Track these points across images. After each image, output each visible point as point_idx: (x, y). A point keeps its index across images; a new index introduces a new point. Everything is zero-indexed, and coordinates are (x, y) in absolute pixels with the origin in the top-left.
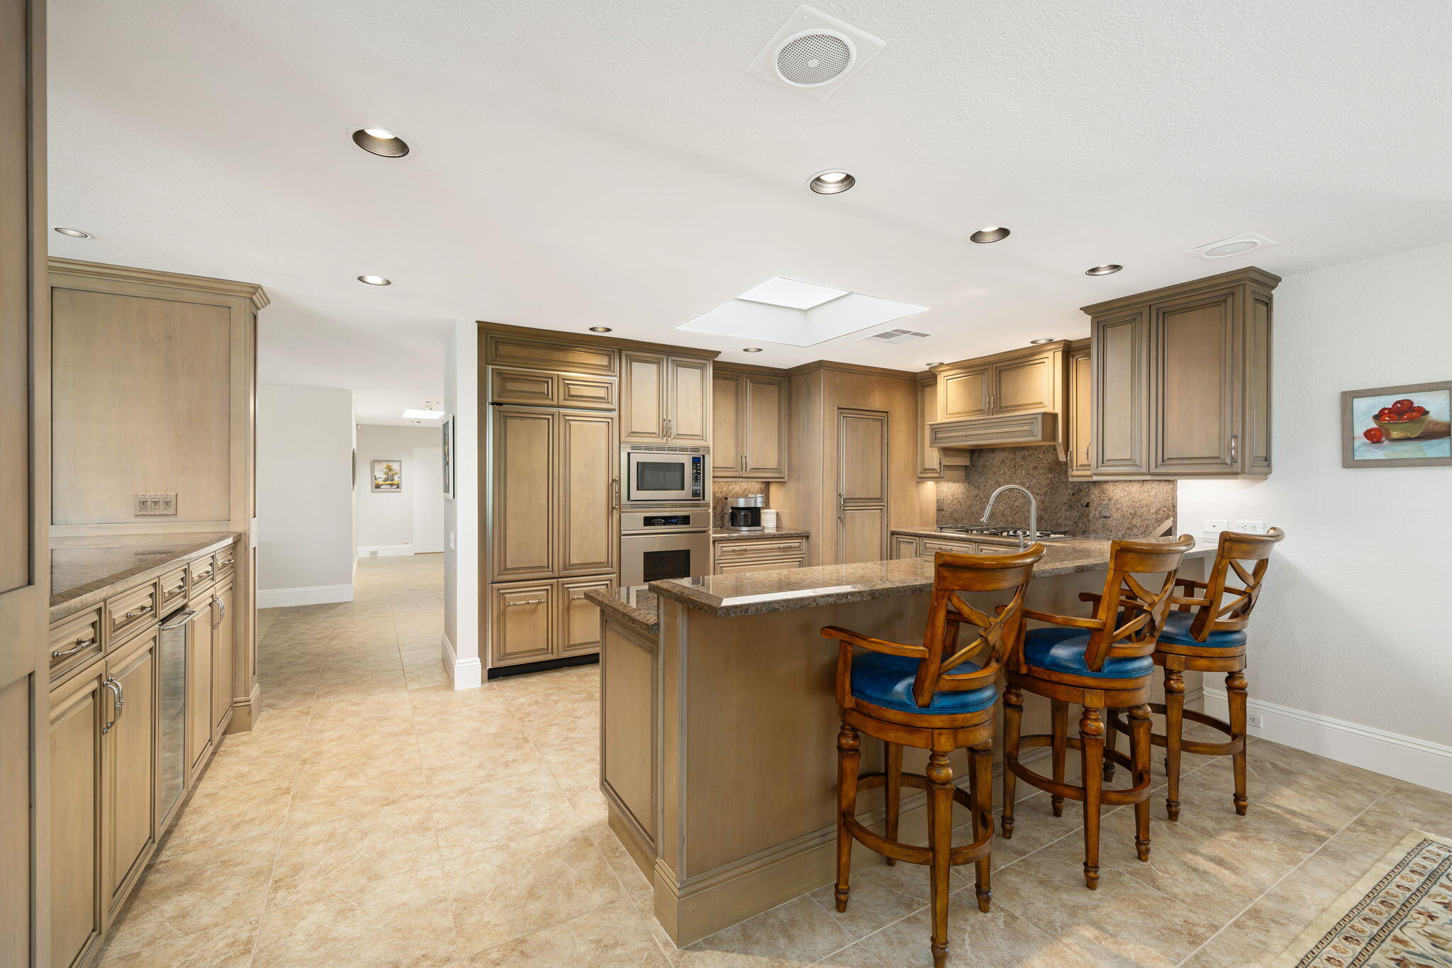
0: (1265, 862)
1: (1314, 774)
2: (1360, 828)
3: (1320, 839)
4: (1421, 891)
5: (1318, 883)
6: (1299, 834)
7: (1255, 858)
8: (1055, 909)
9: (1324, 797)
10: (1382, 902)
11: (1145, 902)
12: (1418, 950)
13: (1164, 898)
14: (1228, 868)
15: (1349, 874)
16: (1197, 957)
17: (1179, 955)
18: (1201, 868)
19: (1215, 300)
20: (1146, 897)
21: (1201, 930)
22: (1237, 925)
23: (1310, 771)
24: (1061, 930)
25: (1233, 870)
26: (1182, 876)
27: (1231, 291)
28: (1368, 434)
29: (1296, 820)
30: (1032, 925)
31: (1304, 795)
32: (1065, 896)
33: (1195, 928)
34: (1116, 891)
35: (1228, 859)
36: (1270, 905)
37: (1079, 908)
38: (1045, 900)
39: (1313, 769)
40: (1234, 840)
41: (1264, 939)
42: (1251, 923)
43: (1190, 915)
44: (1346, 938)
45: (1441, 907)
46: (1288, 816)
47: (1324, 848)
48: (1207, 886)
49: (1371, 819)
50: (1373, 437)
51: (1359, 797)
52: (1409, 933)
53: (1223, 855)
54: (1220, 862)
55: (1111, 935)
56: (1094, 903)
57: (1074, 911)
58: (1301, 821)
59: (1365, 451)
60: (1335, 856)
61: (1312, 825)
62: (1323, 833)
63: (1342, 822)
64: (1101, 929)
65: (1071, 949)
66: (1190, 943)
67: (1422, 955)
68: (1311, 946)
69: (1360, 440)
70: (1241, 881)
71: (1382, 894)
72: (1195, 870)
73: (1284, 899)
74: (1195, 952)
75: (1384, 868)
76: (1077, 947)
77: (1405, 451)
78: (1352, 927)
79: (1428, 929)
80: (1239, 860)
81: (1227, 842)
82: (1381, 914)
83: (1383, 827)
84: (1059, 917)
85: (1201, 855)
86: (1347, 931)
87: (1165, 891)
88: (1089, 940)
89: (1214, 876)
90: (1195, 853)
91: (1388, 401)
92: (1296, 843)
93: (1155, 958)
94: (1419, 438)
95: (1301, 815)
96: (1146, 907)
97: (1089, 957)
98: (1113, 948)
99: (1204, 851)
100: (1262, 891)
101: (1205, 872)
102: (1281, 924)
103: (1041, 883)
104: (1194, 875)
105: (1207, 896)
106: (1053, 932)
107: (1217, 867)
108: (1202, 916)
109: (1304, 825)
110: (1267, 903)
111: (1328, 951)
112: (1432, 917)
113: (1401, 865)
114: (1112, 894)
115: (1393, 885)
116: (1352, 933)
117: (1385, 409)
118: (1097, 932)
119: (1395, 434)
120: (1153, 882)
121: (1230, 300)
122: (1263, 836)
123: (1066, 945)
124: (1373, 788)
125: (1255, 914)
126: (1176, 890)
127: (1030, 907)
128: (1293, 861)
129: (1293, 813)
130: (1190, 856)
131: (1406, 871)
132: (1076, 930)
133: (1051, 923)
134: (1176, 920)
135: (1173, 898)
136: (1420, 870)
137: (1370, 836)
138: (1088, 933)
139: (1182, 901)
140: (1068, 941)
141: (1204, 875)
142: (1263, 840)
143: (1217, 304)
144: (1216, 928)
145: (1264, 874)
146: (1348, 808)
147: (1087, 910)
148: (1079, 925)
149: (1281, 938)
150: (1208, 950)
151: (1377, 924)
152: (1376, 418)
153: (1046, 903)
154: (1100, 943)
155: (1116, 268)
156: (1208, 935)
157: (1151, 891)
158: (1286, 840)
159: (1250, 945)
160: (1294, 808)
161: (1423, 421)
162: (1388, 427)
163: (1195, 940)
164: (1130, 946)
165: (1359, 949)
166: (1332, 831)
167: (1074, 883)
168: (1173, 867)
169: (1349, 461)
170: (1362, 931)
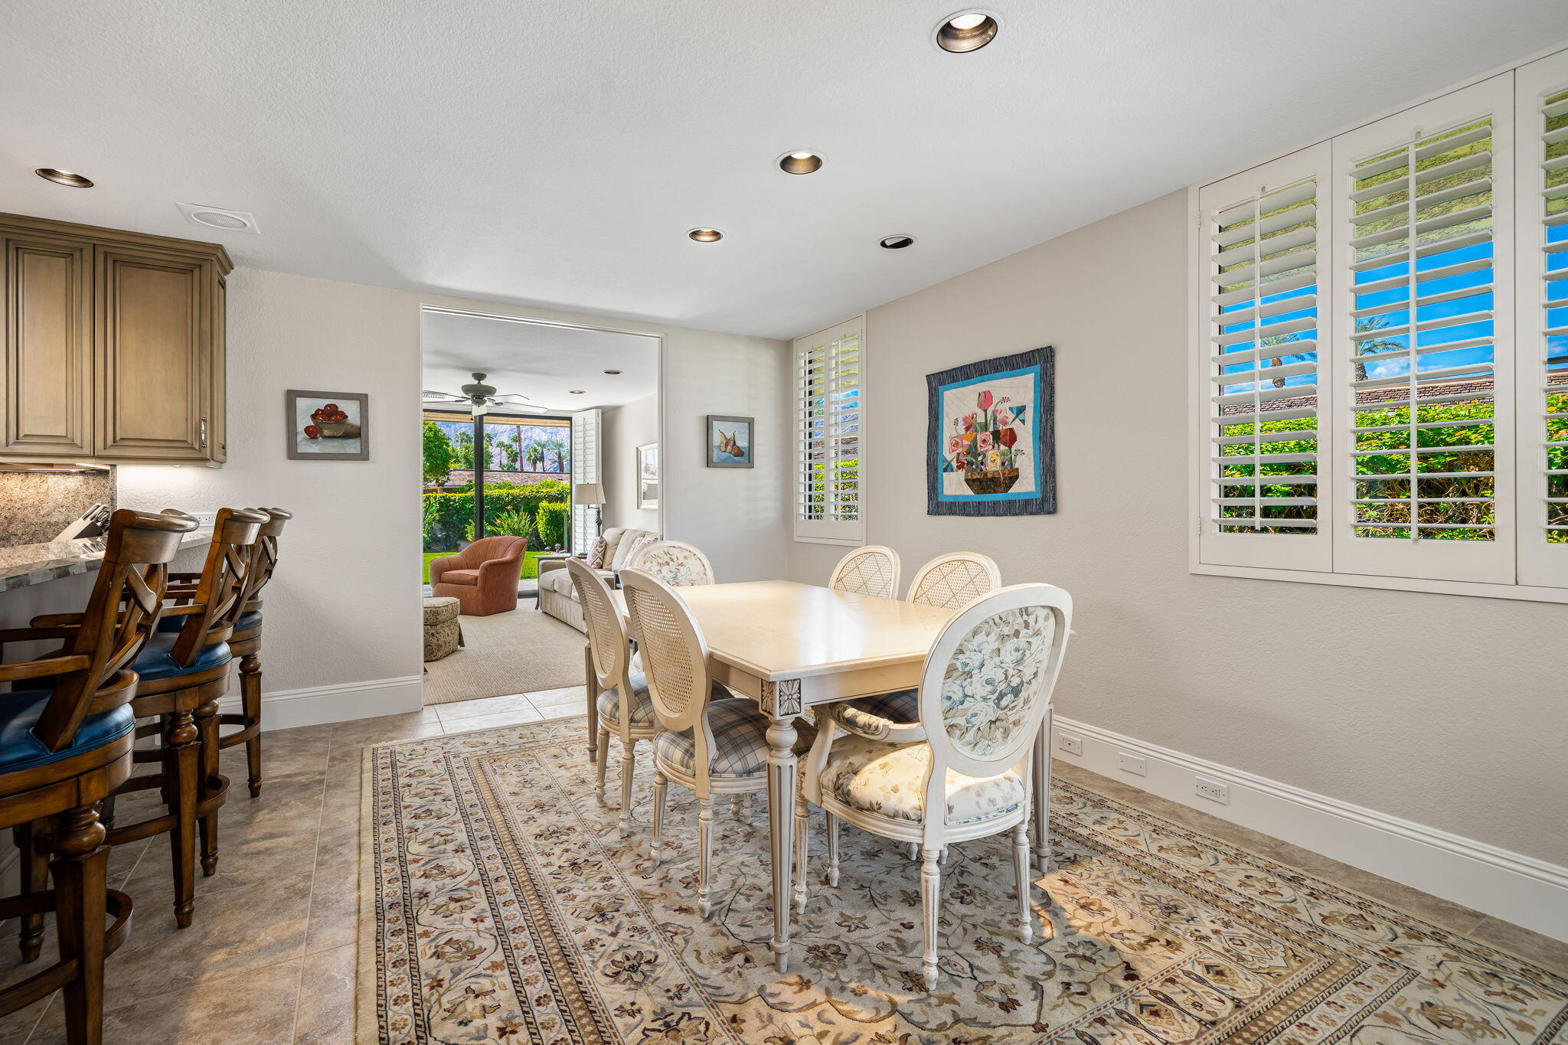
0: (301, 816)
1: (279, 743)
2: (335, 762)
3: (321, 782)
4: (395, 777)
5: (342, 807)
6: (305, 787)
7: (293, 818)
8: (168, 967)
9: (298, 756)
10: (384, 794)
11: (243, 900)
12: (418, 805)
13: (256, 887)
14: (282, 836)
15: (353, 792)
16: (314, 902)
17: (302, 911)
18: (262, 849)
19: (181, 266)
20: (240, 896)
21: (301, 885)
22: (320, 864)
23: (275, 744)
24: (191, 975)
25: (286, 834)
26: (253, 864)
27: (199, 263)
28: (307, 430)
29: (295, 779)
30: (157, 997)
31: (286, 761)
32: (165, 952)
33: (296, 887)
34: (211, 911)
35: (276, 831)
36: (328, 839)
37: (190, 948)
38: (148, 970)
39: (277, 742)
40: (267, 816)
41: (343, 859)
42: (327, 857)
43: (285, 882)
44: (384, 824)
45: (408, 778)
46: (289, 780)
47: (327, 786)
48: (278, 857)
49: (336, 753)
50: (312, 433)
51: (319, 745)
52: (407, 800)
53: (270, 830)
54: (272, 836)
55: (239, 942)
56: (200, 933)
57: (187, 953)
58: (300, 778)
59: (305, 446)
60: (338, 786)
61: (307, 776)
62: (318, 777)
63: (323, 764)
64: (227, 945)
65: (216, 979)
66: (302, 898)
67: (421, 807)
68: (372, 842)
69: (302, 436)
70: (297, 838)
71: (380, 789)
72: (259, 853)
73: (334, 829)
74: (310, 900)
75: (368, 777)
76: (220, 973)
77: (334, 447)
78: (382, 816)
79: (413, 792)
80: (283, 826)
81: (265, 820)
82: (388, 800)
83: (347, 755)
84: (179, 969)
85: (253, 840)
86: (382, 820)
87: (250, 882)
88: (224, 960)
89: (277, 847)
90: (247, 842)
91: (321, 404)
92: (309, 793)
93: (289, 926)
94: (341, 437)
95: (295, 775)
96: (247, 903)
97: (238, 970)
98: (251, 948)
99: (253, 836)
100: (315, 835)
101: (268, 849)
102: (344, 844)
103: (126, 962)
104: (261, 857)
105: (284, 863)
106: (184, 986)
107: (273, 841)
108: (294, 877)
109: (303, 779)
110: (325, 839)
111: (382, 838)
112: (410, 786)
113: (375, 768)
114: (210, 916)
115: (380, 782)
116: (385, 819)
117: (319, 410)
118: (226, 950)
119: (326, 432)
120: (235, 883)
121: (196, 272)
122: (284, 801)
123: (208, 980)
124: (322, 735)
125: (324, 850)
126: (259, 875)
127: (136, 987)
128: (318, 804)
129: (289, 776)
130: (245, 847)
131: (380, 771)
132: (206, 963)
133: (176, 981)
134: (279, 893)
135: (262, 881)
136: (385, 766)
137: (345, 764)
138: (220, 956)
139: (271, 878)
140: (207, 976)
141: (268, 851)
142: (287, 804)
143: (182, 271)
144: (310, 876)
145: (307, 824)
146: (319, 755)
147: (199, 943)
148: (203, 959)
149: (351, 851)
150: (317, 892)
151: (391, 806)
152: (313, 416)
153: (152, 971)
154: (237, 954)
155: (84, 182)
156: (308, 884)
157: (240, 890)
158: (302, 795)
159: (338, 870)
160: (287, 772)
161: (344, 423)
162: (321, 425)
163: (303, 894)
164: (263, 936)
165: (394, 825)
166: (322, 773)
167: (163, 936)
168: (241, 863)
169: (293, 454)
170: (388, 815)
